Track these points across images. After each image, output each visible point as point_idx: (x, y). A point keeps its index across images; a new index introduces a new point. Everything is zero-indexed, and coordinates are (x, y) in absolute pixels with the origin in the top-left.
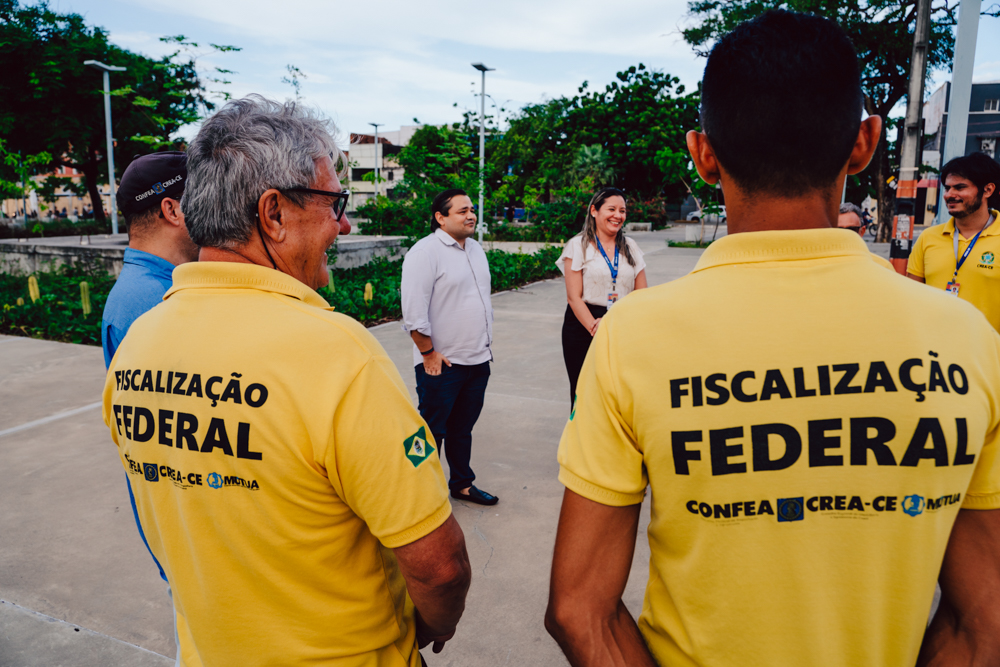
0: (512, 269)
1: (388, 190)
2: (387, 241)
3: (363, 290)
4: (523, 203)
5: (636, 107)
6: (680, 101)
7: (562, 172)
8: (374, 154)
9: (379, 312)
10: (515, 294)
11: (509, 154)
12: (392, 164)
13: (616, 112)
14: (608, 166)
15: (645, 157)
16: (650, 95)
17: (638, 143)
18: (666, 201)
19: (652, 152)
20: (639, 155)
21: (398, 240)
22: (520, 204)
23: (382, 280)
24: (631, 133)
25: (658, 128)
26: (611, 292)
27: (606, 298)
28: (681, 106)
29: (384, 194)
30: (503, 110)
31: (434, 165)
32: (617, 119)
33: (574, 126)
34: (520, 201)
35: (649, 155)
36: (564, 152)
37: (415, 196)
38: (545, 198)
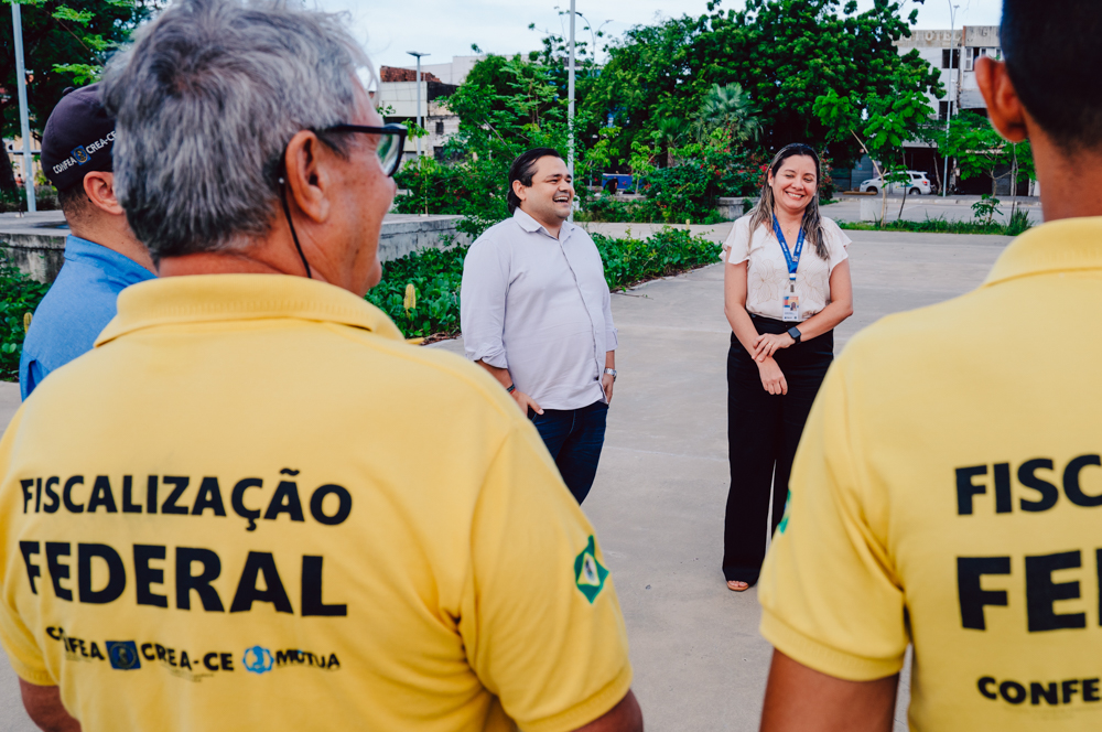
0: (618, 261)
1: (435, 148)
2: (436, 222)
3: (403, 295)
4: (629, 167)
5: (789, 32)
6: (850, 25)
7: (684, 124)
8: (415, 97)
9: (427, 326)
10: (622, 297)
11: (609, 97)
12: (443, 111)
13: (760, 39)
14: (751, 115)
15: (801, 102)
16: (808, 14)
17: (791, 82)
18: (831, 165)
19: (811, 94)
20: (794, 99)
21: (452, 221)
22: (625, 169)
23: (430, 279)
24: (781, 69)
25: (820, 61)
26: (788, 293)
27: (781, 302)
28: (851, 31)
29: (430, 154)
30: (600, 34)
31: (502, 112)
32: (762, 48)
33: (701, 58)
34: (625, 164)
35: (807, 99)
36: (688, 94)
37: (475, 157)
38: (661, 160)
